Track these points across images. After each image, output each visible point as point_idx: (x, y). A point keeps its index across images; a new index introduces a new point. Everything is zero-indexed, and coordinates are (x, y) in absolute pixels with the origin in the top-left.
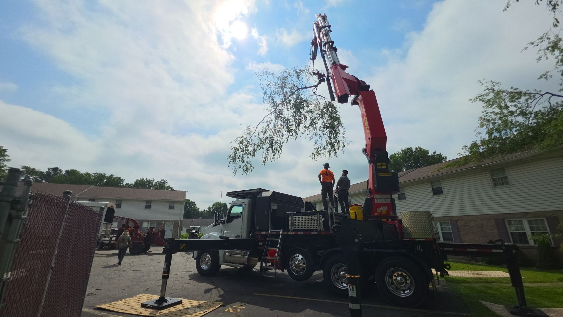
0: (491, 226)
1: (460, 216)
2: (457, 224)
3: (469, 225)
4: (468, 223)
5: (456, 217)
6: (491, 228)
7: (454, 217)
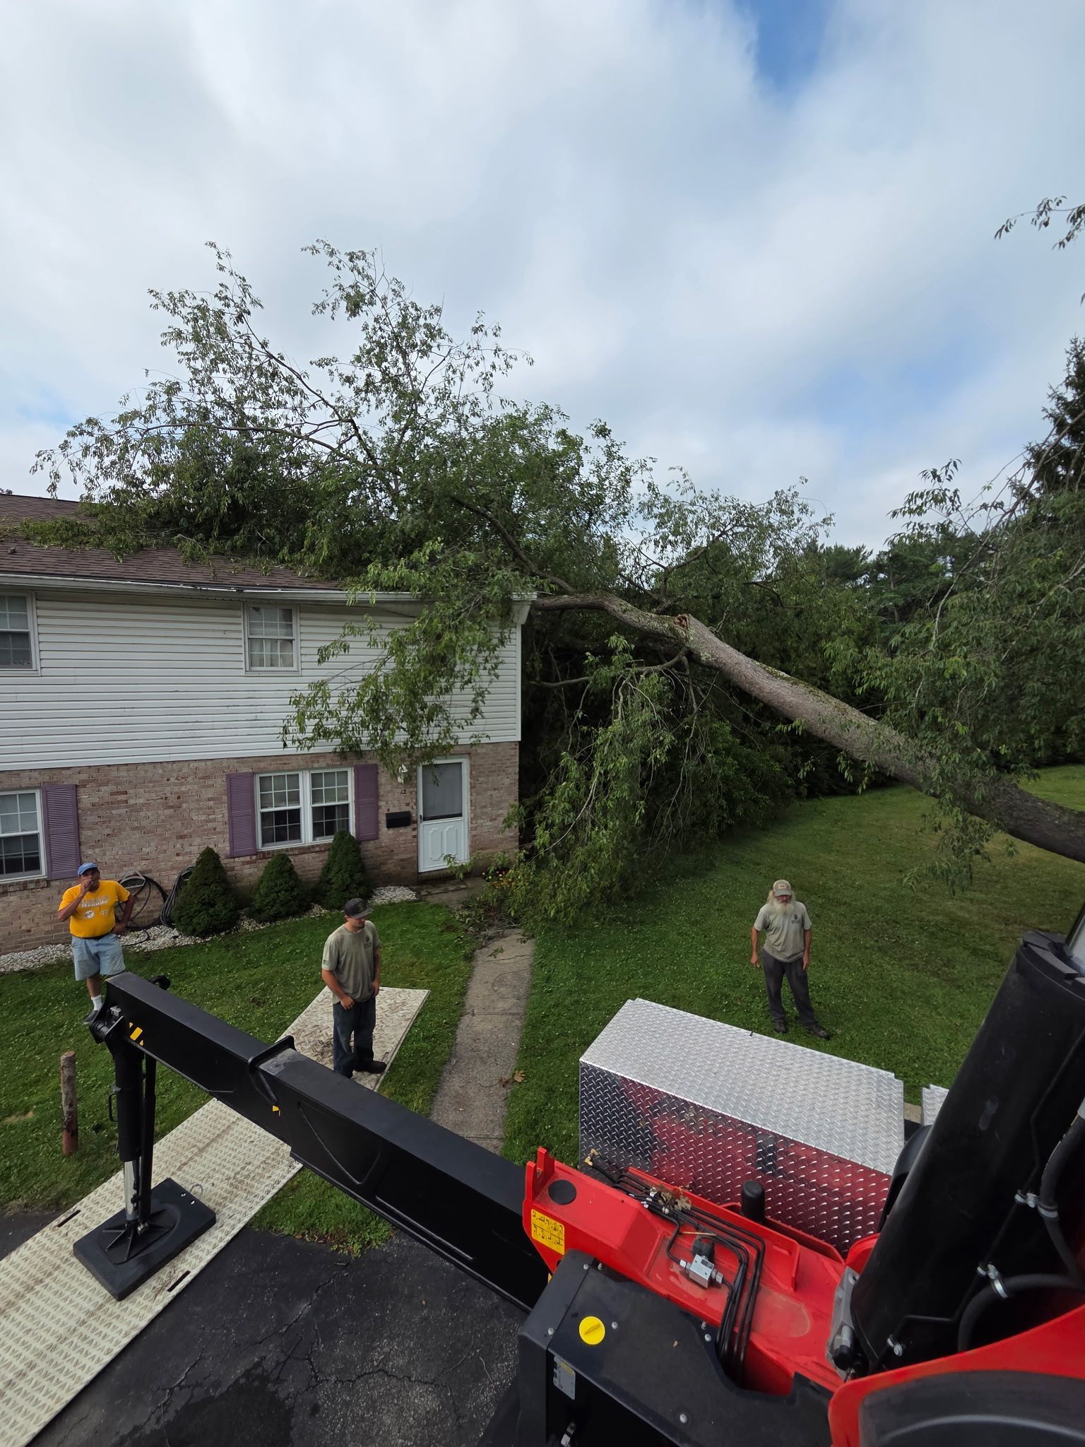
0: (209, 799)
1: (98, 768)
2: (77, 802)
3: (132, 802)
4: (126, 793)
5: (80, 770)
6: (211, 803)
7: (69, 772)
